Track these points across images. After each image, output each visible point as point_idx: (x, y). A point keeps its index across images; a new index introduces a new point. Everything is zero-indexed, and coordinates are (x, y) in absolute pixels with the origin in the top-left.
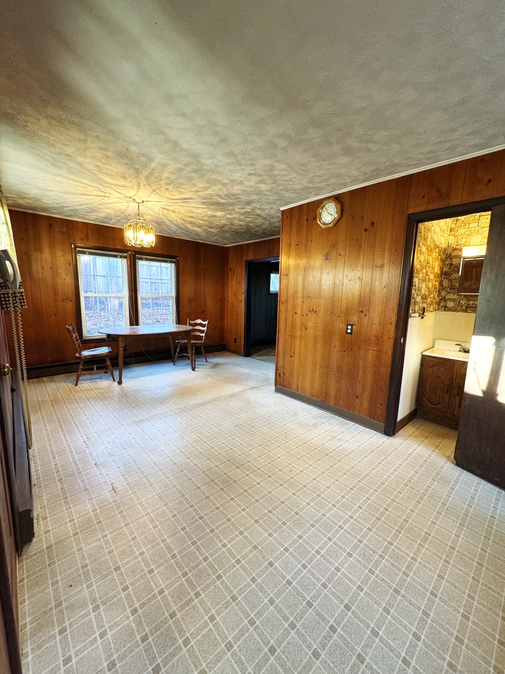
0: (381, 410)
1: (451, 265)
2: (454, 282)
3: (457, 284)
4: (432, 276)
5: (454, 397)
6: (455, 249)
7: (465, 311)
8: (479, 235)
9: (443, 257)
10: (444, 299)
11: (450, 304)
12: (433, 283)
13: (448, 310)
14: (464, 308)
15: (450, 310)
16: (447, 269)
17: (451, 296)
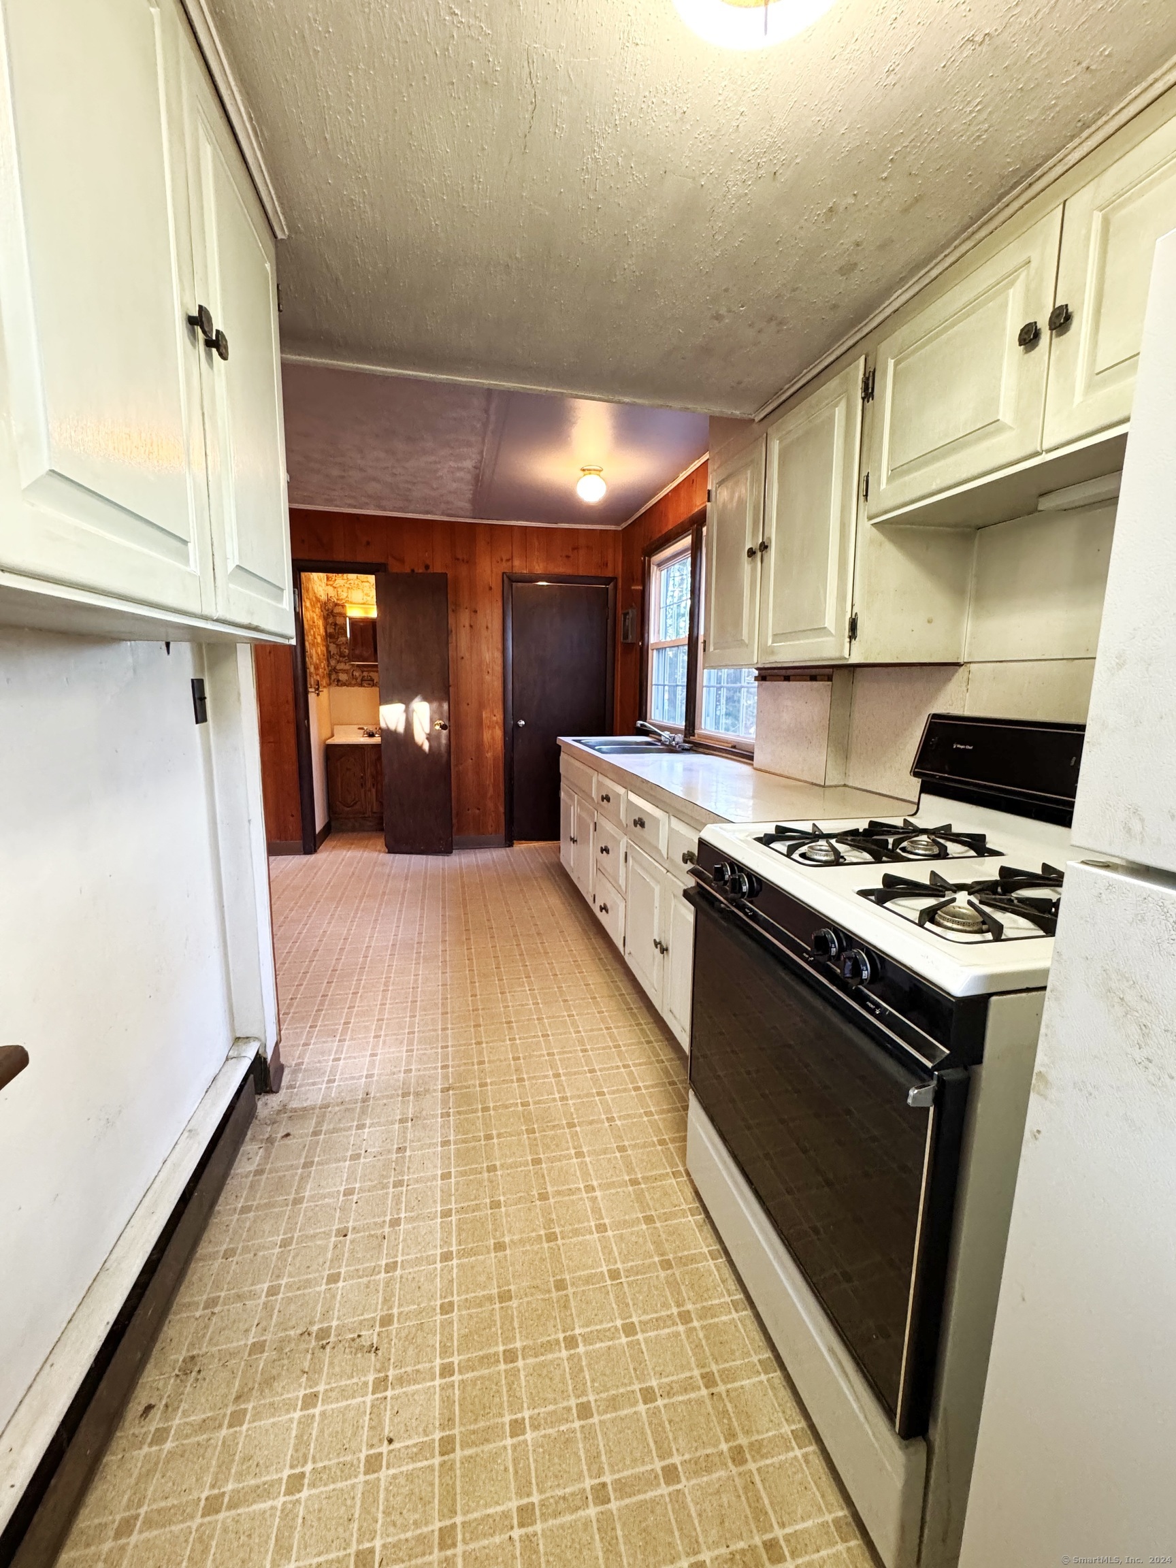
0: (293, 824)
1: (336, 624)
2: (343, 648)
3: (347, 651)
4: (319, 640)
5: (370, 790)
6: (336, 605)
7: (361, 685)
8: (360, 591)
9: (326, 613)
10: (334, 670)
11: (343, 677)
12: (321, 649)
13: (342, 685)
14: (359, 680)
15: (344, 684)
16: (332, 630)
17: (341, 666)
